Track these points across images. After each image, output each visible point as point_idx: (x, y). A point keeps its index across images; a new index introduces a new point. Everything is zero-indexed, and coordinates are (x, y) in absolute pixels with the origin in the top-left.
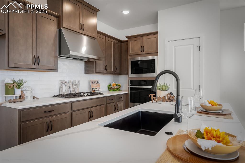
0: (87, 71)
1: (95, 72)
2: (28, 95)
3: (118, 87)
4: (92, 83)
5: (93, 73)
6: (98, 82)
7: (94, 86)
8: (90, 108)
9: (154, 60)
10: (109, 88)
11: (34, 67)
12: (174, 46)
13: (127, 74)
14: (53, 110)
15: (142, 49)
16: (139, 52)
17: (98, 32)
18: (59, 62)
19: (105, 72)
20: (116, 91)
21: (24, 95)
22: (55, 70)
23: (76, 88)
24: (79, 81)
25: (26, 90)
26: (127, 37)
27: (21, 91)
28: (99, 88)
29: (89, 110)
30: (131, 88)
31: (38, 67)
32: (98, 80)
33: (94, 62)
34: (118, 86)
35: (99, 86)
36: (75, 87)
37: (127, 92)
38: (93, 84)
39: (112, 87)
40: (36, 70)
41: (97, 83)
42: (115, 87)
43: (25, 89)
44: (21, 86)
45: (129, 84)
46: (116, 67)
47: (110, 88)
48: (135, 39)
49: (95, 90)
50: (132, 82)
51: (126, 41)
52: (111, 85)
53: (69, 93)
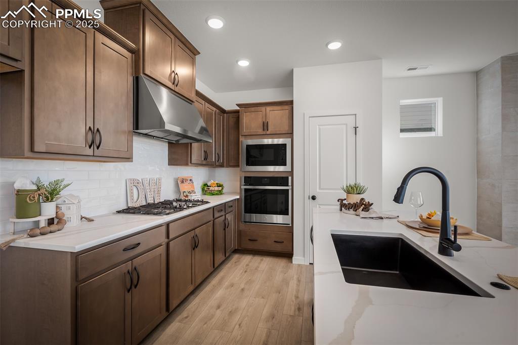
0: (173, 162)
1: (191, 163)
2: (72, 215)
3: (220, 188)
4: (182, 182)
5: (187, 164)
6: (191, 180)
7: (185, 188)
9: (284, 145)
10: (203, 189)
11: (89, 152)
12: (319, 125)
13: (237, 165)
14: (139, 244)
15: (265, 126)
16: (260, 131)
17: (198, 94)
18: (134, 144)
19: (204, 163)
20: (217, 194)
21: (64, 215)
22: (129, 159)
23: (156, 192)
24: (159, 179)
25: (66, 203)
26: (238, 105)
27: (57, 207)
28: (193, 192)
29: (192, 234)
30: (246, 190)
31: (97, 152)
32: (192, 177)
33: (189, 145)
34: (219, 186)
35: (193, 186)
36: (154, 191)
37: (238, 197)
38: (183, 184)
39: (211, 188)
40: (91, 158)
41: (189, 182)
42: (216, 188)
43: (65, 201)
44: (55, 195)
45: (243, 183)
46: (218, 154)
47: (206, 189)
48: (253, 109)
49: (188, 195)
50: (248, 180)
51: (237, 112)
52: (207, 184)
53: (144, 203)
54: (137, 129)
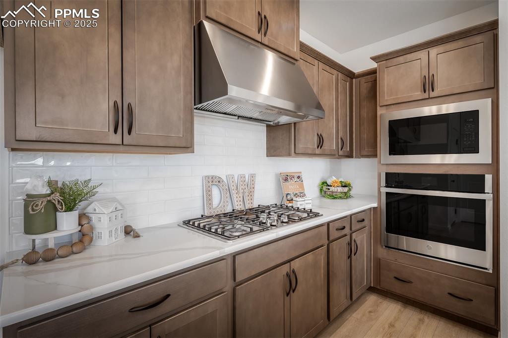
0: (273, 151)
1: (295, 153)
2: (103, 229)
3: (346, 189)
4: (286, 180)
5: (289, 155)
6: (299, 177)
7: (291, 187)
8: (289, 261)
10: (321, 190)
11: (116, 139)
13: (374, 155)
14: (168, 296)
15: (428, 85)
16: (418, 94)
17: (304, 48)
19: (317, 153)
20: (341, 198)
23: (247, 194)
24: (253, 176)
25: (97, 212)
26: (374, 59)
27: (81, 217)
28: (302, 195)
29: (285, 269)
30: (387, 194)
31: (128, 139)
32: (301, 173)
33: (293, 125)
34: (345, 186)
35: (302, 186)
36: (243, 193)
37: (375, 205)
38: (287, 183)
39: (332, 189)
40: (122, 148)
41: (296, 179)
42: (340, 189)
43: (95, 210)
44: (80, 202)
45: (383, 183)
46: (341, 138)
47: (325, 190)
48: (401, 59)
49: (294, 199)
50: (392, 179)
52: (326, 183)
53: (229, 209)
54: (200, 102)
